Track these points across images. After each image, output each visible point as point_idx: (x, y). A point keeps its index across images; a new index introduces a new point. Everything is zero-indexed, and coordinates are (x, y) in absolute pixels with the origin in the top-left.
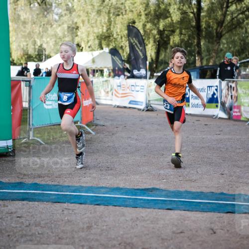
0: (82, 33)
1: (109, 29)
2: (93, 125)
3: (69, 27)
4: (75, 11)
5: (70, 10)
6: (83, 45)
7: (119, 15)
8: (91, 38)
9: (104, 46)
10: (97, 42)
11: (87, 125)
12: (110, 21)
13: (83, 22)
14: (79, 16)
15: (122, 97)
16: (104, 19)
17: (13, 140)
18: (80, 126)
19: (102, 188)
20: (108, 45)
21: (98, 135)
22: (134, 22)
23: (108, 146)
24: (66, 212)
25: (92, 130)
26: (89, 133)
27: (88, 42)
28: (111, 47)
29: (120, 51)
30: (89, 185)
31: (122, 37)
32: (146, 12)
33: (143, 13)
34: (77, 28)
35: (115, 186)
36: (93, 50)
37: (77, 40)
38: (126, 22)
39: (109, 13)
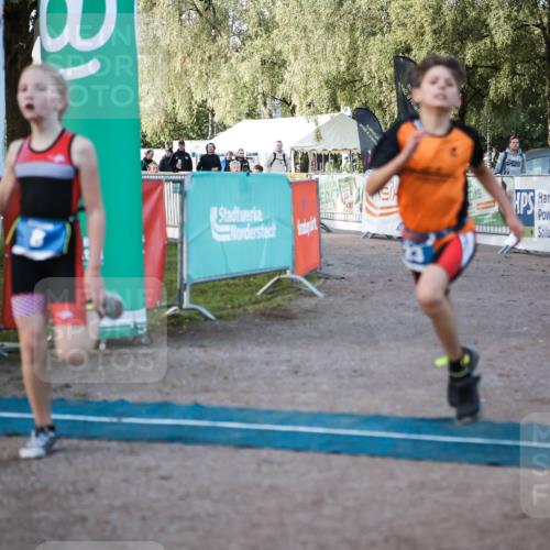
0: (294, 75)
1: (351, 64)
2: (319, 278)
3: (264, 62)
4: (276, 26)
5: (266, 25)
6: (295, 101)
7: (374, 34)
8: (314, 84)
9: (342, 103)
10: (326, 93)
11: (306, 277)
12: (354, 48)
13: (296, 50)
14: (288, 37)
15: (382, 215)
16: (341, 42)
17: (148, 310)
18: (292, 280)
19: (344, 415)
20: (350, 102)
21: (331, 299)
22: (408, 50)
23: (354, 324)
24: (265, 468)
25: (319, 288)
26: (311, 295)
27: (307, 94)
28: (357, 105)
29: (378, 113)
30: (314, 409)
31: (380, 83)
32: (435, 27)
33: (428, 29)
34: (283, 64)
35: (372, 412)
36: (318, 112)
37: (282, 90)
38: (390, 49)
39: (353, 29)
